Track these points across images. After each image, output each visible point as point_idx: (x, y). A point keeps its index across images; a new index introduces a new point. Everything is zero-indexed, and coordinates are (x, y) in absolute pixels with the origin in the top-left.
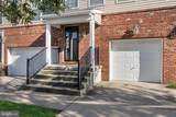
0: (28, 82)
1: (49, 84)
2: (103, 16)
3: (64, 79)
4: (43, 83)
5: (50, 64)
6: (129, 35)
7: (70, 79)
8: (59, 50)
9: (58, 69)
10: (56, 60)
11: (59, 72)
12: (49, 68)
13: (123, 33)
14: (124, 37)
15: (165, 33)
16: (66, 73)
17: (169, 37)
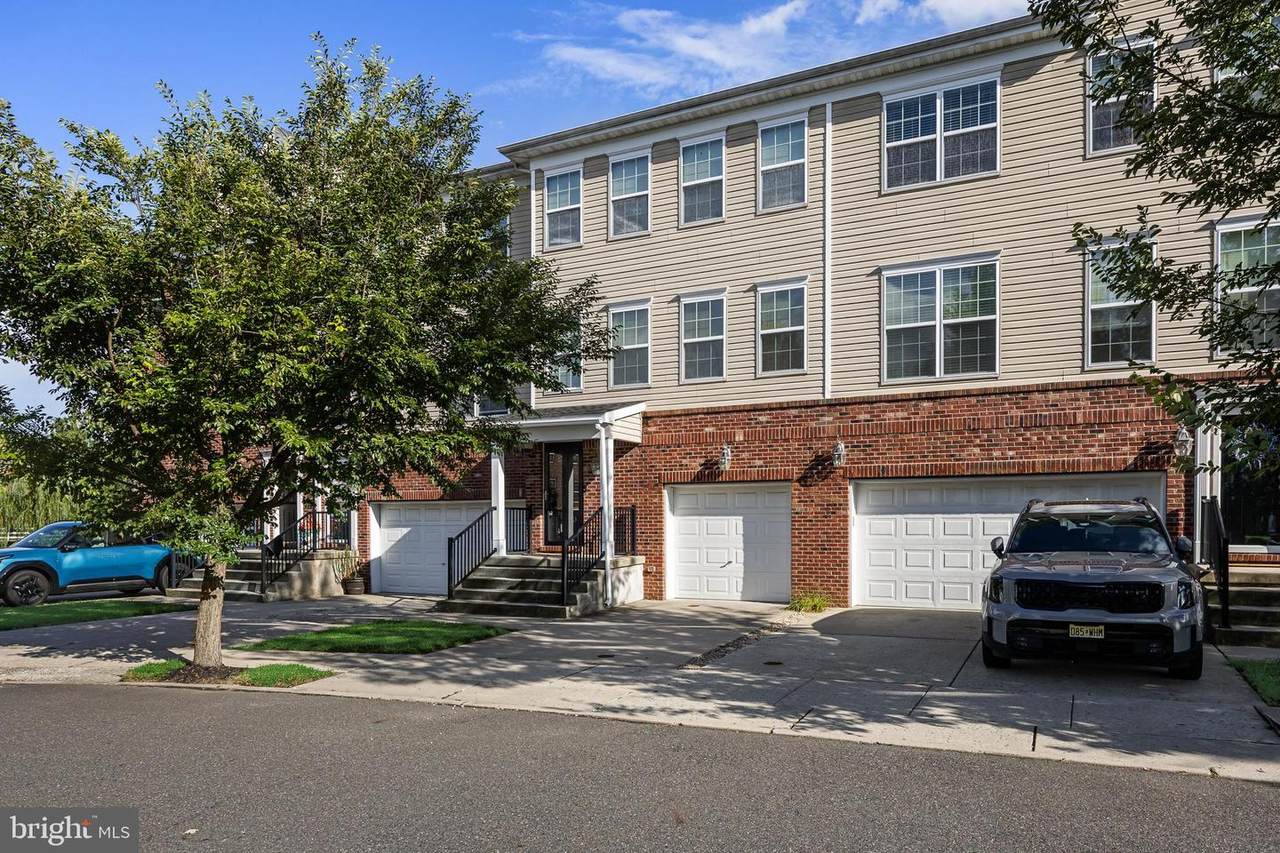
0: (450, 595)
1: (501, 596)
2: (647, 418)
3: (535, 586)
4: (487, 596)
5: (503, 553)
6: (709, 474)
7: (549, 586)
8: (531, 514)
9: (524, 563)
10: (519, 538)
11: (525, 570)
12: (501, 562)
13: (696, 465)
14: (699, 479)
15: (796, 472)
16: (542, 574)
17: (803, 480)
